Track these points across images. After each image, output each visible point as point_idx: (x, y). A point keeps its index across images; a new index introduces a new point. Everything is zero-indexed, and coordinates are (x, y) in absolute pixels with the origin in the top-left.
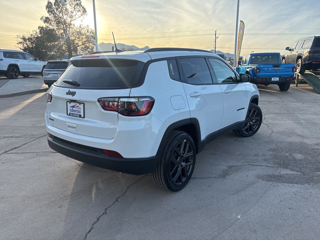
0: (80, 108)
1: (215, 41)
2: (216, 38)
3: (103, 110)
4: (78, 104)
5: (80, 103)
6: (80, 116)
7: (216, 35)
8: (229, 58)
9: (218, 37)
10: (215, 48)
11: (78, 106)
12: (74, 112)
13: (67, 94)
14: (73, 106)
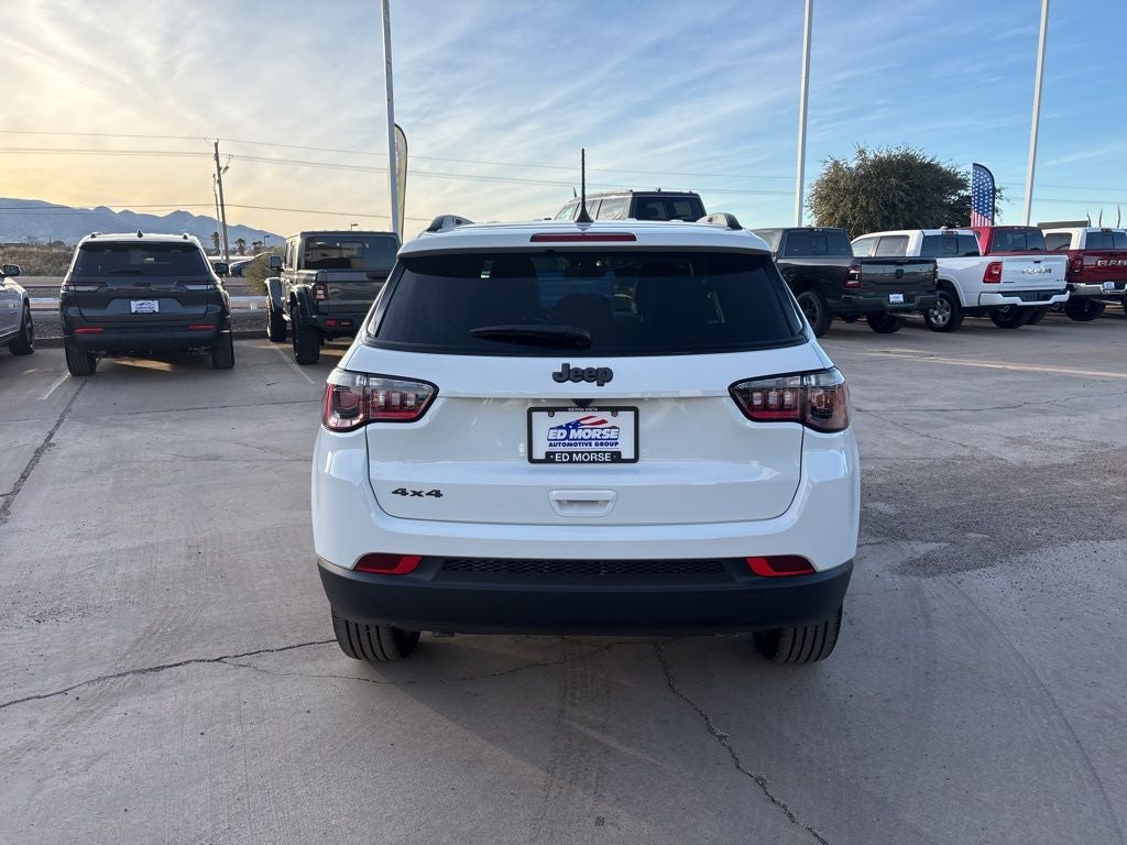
0: (614, 427)
1: (219, 182)
2: (219, 169)
3: (749, 423)
4: (606, 415)
5: (615, 410)
6: (616, 458)
7: (217, 159)
8: (255, 244)
9: (227, 168)
10: (222, 205)
11: (603, 422)
12: (575, 445)
13: (559, 378)
14: (568, 425)
